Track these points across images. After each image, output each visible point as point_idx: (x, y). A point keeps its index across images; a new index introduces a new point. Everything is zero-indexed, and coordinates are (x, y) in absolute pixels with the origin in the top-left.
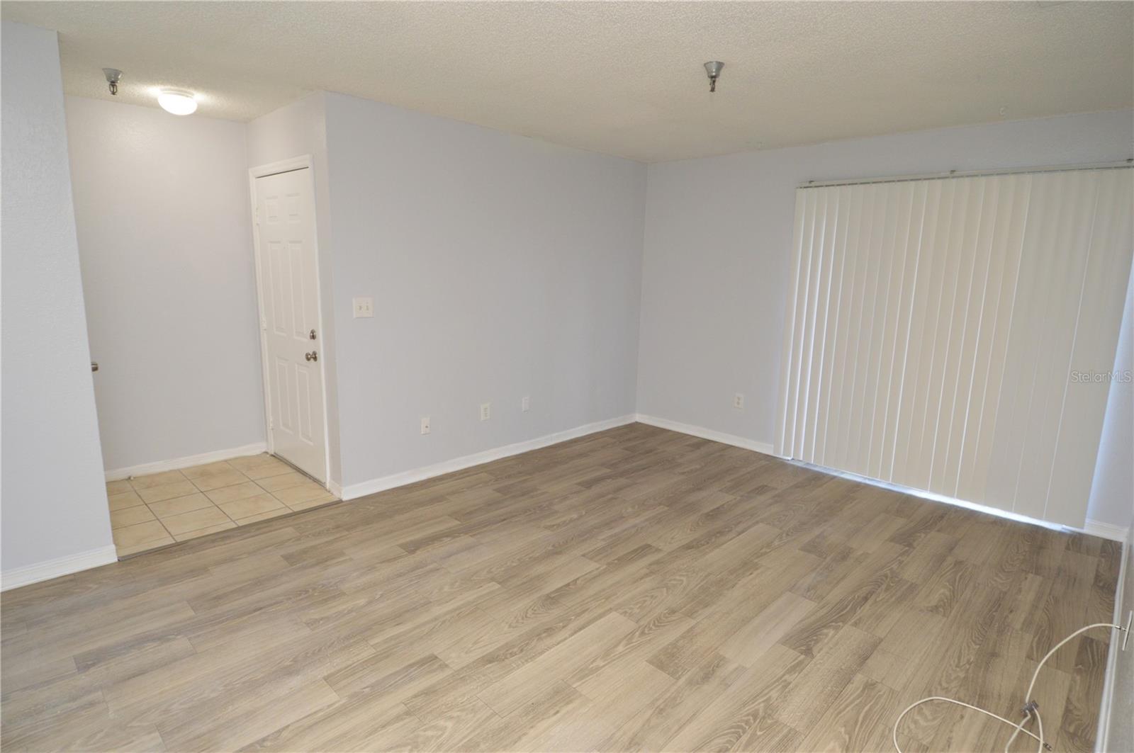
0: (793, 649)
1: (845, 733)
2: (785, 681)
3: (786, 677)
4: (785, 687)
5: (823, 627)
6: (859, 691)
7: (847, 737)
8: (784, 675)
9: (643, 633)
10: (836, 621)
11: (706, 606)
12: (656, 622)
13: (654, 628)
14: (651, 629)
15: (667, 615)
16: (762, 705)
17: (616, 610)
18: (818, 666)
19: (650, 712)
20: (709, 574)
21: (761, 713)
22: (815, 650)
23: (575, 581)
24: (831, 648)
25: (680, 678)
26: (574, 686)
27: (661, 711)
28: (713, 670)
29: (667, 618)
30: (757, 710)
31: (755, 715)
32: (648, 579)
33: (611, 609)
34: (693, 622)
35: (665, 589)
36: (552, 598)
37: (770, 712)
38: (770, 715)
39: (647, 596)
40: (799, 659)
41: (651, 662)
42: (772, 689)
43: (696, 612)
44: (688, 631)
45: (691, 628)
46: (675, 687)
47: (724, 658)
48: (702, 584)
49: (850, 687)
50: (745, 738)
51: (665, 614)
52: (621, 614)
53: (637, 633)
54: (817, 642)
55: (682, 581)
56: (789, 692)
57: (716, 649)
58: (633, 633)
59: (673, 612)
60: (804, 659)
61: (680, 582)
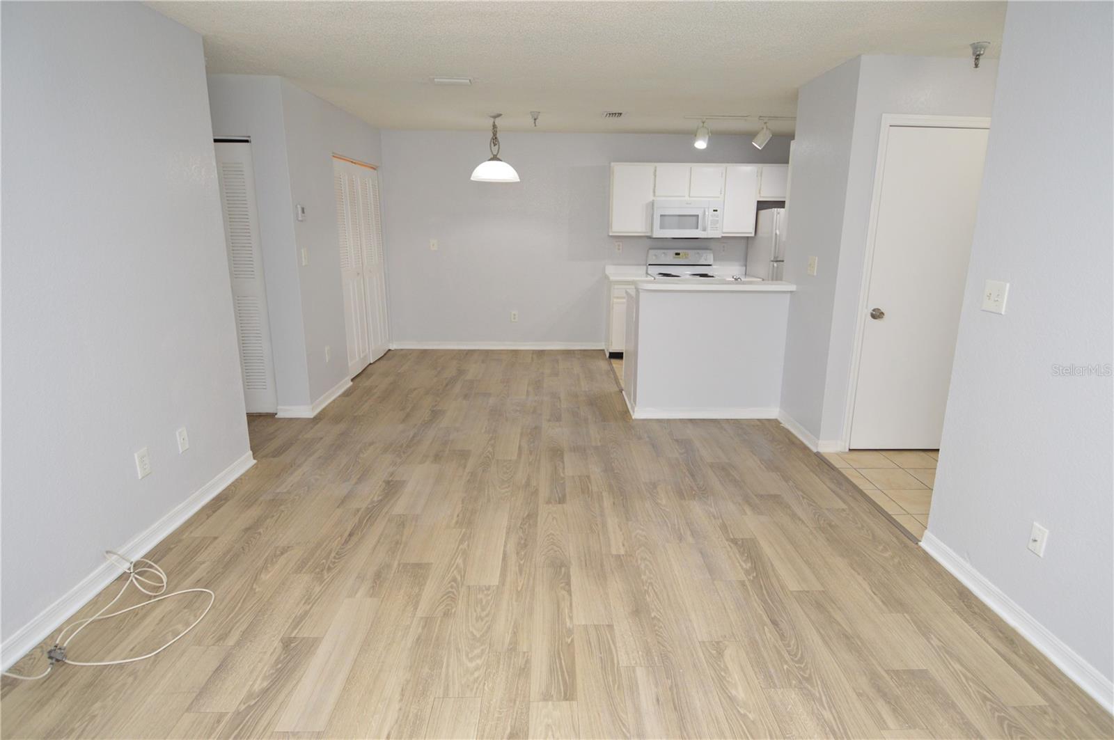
0: (304, 638)
1: (255, 589)
2: (309, 604)
3: (309, 607)
4: (309, 599)
5: (268, 689)
6: (236, 627)
7: (254, 587)
8: (311, 608)
9: (454, 580)
10: (250, 707)
11: (418, 639)
12: (453, 596)
13: (450, 590)
14: (452, 587)
15: (450, 608)
16: (326, 577)
17: (498, 587)
18: (276, 632)
19: (404, 539)
20: (446, 694)
21: (325, 572)
22: (279, 650)
23: (569, 592)
24: (259, 662)
25: (399, 565)
26: (464, 530)
27: (397, 543)
28: (376, 582)
29: (448, 605)
30: (328, 573)
31: (329, 569)
32: (508, 639)
33: (503, 585)
34: (419, 614)
35: (478, 636)
36: (560, 567)
37: (319, 576)
38: (319, 573)
39: (487, 616)
40: (297, 631)
41: (428, 564)
42: (319, 592)
43: (424, 628)
44: (417, 603)
45: (417, 609)
46: (398, 557)
47: (371, 597)
48: (444, 670)
49: (244, 627)
50: (333, 554)
51: (452, 608)
52: (489, 586)
53: (459, 578)
54: (277, 662)
55: (471, 660)
56: (304, 597)
57: (382, 602)
58: (463, 577)
59: (446, 614)
60: (292, 632)
61: (470, 656)
